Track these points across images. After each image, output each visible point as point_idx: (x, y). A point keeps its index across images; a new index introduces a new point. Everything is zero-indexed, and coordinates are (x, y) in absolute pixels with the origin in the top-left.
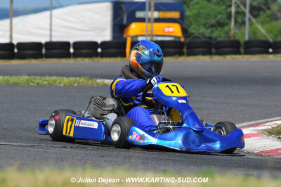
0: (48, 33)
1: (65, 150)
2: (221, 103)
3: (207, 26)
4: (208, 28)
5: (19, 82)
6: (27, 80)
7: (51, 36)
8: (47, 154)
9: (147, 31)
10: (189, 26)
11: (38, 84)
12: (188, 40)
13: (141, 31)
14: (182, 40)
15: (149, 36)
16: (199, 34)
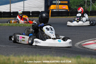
0: (23, 8)
1: (29, 48)
2: (82, 33)
3: (77, 6)
4: (77, 7)
5: (13, 25)
6: (16, 25)
7: (24, 9)
8: (23, 50)
9: (57, 8)
10: (71, 6)
11: (20, 26)
12: (71, 11)
13: (55, 8)
14: (69, 11)
15: (57, 9)
16: (74, 9)
